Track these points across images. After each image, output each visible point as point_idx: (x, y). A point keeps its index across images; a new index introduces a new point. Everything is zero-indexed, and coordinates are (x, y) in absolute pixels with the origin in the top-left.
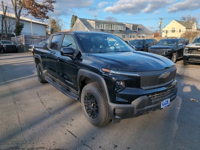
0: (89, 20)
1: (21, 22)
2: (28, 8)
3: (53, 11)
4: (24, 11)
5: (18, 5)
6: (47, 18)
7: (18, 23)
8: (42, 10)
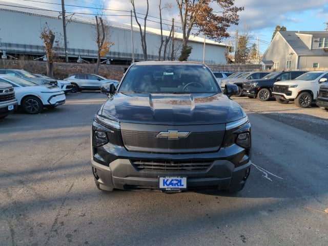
0: (301, 32)
1: (188, 45)
2: (201, 25)
3: (237, 24)
4: (195, 29)
5: (189, 22)
6: (227, 36)
7: (185, 47)
8: (220, 25)
